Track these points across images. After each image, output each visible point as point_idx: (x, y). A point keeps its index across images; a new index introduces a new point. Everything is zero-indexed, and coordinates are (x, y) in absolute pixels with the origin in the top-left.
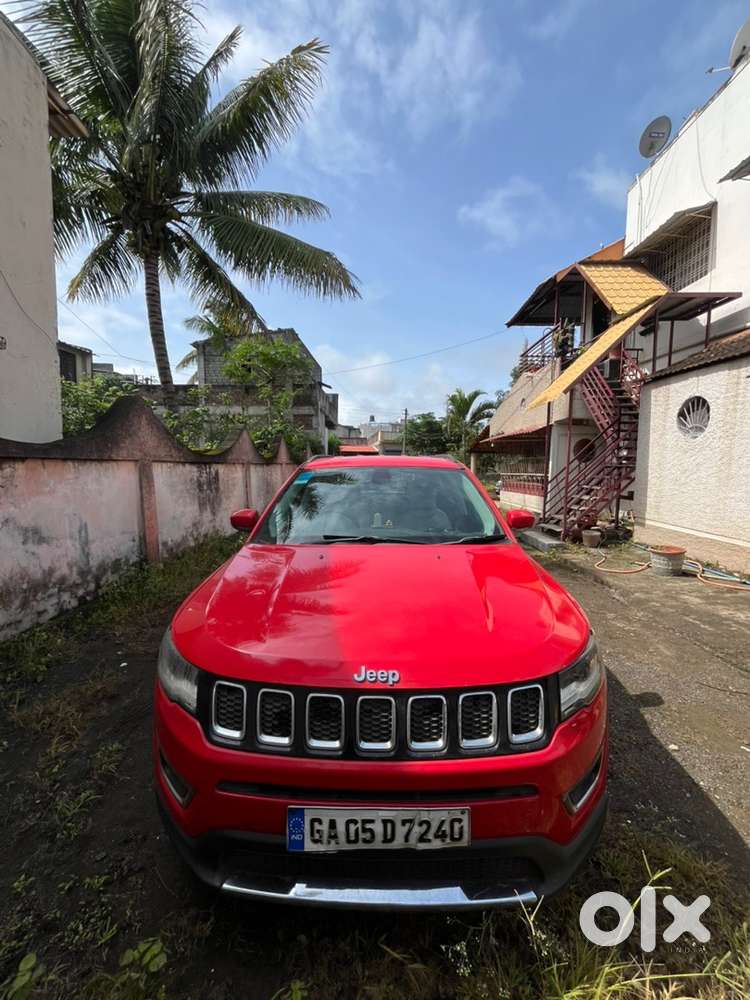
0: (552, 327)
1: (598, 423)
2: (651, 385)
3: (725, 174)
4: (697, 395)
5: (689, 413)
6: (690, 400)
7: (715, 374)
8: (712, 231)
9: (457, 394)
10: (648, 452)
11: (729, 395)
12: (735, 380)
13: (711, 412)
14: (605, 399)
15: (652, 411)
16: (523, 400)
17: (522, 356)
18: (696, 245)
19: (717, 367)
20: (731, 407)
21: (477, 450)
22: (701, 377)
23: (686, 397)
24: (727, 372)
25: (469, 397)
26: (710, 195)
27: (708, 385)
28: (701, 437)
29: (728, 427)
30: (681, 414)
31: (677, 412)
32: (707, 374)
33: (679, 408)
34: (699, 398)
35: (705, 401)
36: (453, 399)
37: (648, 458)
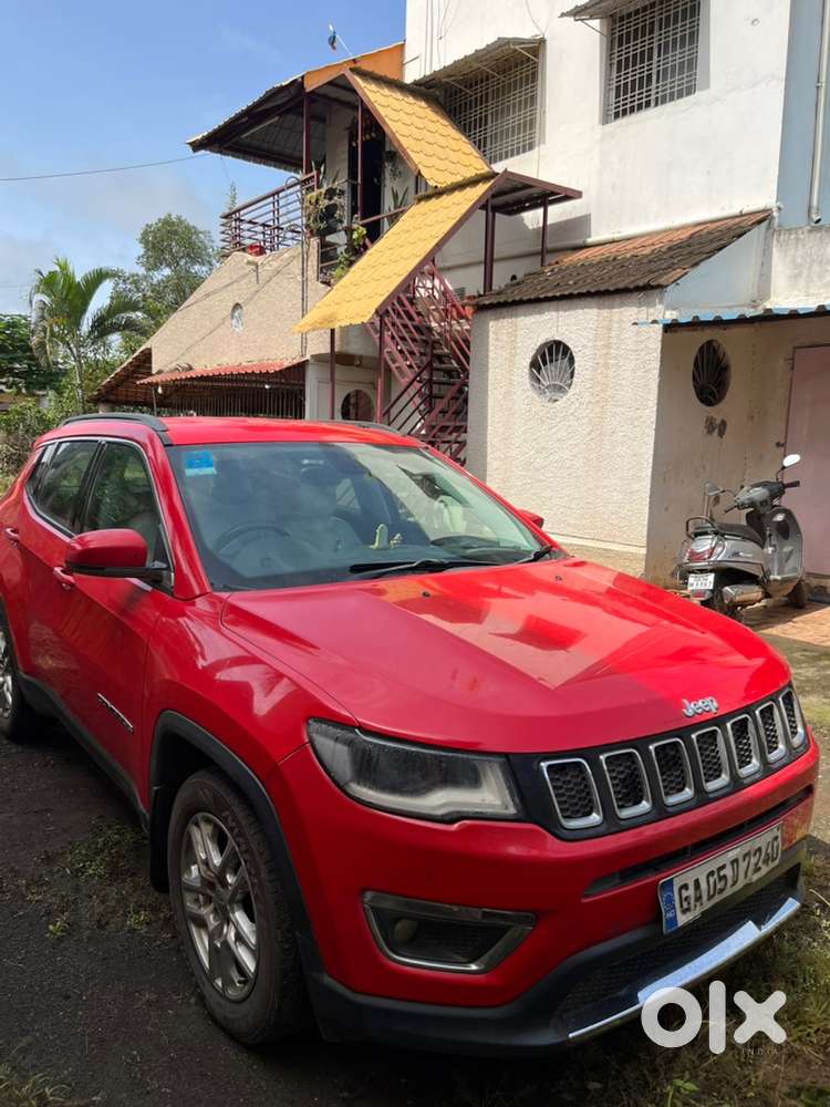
0: (301, 176)
1: (393, 366)
2: (489, 314)
3: (569, 10)
4: (557, 338)
5: (545, 364)
6: (545, 344)
7: (580, 311)
8: (539, 82)
9: (58, 269)
10: (486, 418)
11: (598, 344)
12: (606, 324)
13: (576, 364)
14: (405, 326)
15: (491, 354)
16: (237, 306)
17: (226, 217)
18: (517, 96)
19: (583, 302)
20: (602, 361)
21: (112, 397)
22: (561, 313)
23: (541, 341)
24: (595, 311)
25: (86, 279)
26: (538, 27)
27: (573, 325)
28: (563, 401)
29: (599, 388)
30: (534, 365)
31: (529, 361)
32: (570, 309)
33: (532, 354)
34: (558, 343)
35: (566, 349)
36: (48, 283)
37: (486, 429)
